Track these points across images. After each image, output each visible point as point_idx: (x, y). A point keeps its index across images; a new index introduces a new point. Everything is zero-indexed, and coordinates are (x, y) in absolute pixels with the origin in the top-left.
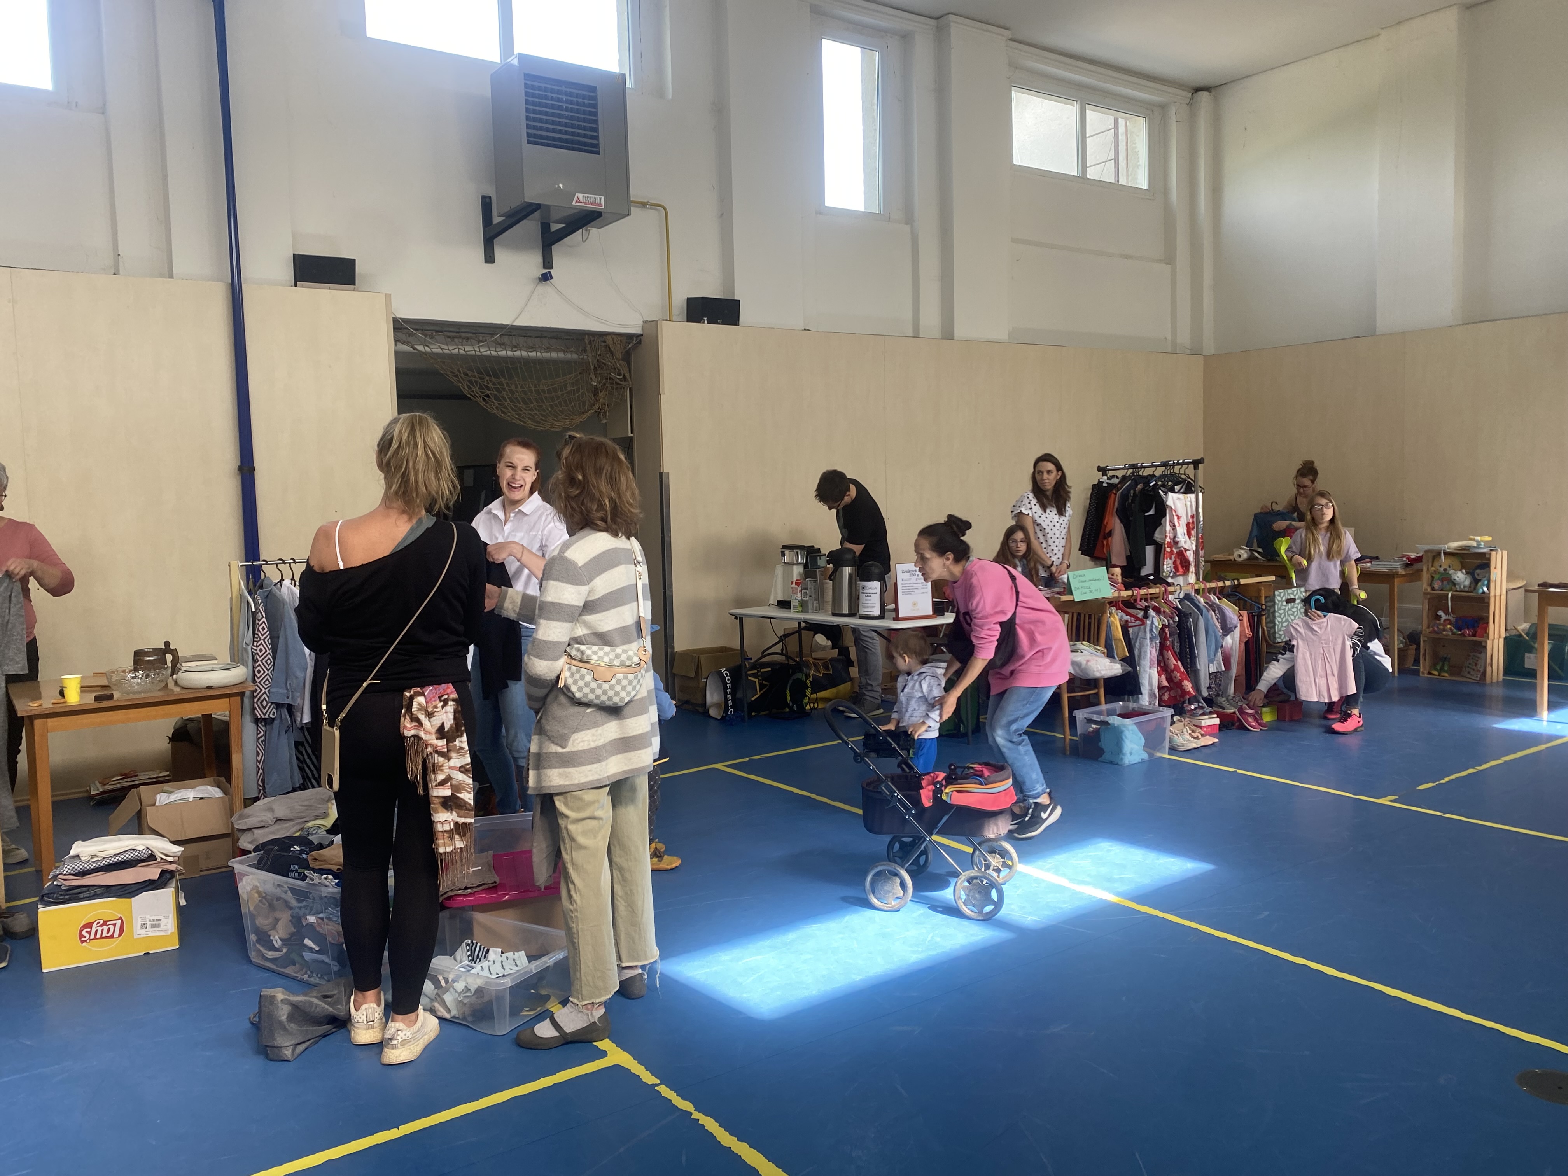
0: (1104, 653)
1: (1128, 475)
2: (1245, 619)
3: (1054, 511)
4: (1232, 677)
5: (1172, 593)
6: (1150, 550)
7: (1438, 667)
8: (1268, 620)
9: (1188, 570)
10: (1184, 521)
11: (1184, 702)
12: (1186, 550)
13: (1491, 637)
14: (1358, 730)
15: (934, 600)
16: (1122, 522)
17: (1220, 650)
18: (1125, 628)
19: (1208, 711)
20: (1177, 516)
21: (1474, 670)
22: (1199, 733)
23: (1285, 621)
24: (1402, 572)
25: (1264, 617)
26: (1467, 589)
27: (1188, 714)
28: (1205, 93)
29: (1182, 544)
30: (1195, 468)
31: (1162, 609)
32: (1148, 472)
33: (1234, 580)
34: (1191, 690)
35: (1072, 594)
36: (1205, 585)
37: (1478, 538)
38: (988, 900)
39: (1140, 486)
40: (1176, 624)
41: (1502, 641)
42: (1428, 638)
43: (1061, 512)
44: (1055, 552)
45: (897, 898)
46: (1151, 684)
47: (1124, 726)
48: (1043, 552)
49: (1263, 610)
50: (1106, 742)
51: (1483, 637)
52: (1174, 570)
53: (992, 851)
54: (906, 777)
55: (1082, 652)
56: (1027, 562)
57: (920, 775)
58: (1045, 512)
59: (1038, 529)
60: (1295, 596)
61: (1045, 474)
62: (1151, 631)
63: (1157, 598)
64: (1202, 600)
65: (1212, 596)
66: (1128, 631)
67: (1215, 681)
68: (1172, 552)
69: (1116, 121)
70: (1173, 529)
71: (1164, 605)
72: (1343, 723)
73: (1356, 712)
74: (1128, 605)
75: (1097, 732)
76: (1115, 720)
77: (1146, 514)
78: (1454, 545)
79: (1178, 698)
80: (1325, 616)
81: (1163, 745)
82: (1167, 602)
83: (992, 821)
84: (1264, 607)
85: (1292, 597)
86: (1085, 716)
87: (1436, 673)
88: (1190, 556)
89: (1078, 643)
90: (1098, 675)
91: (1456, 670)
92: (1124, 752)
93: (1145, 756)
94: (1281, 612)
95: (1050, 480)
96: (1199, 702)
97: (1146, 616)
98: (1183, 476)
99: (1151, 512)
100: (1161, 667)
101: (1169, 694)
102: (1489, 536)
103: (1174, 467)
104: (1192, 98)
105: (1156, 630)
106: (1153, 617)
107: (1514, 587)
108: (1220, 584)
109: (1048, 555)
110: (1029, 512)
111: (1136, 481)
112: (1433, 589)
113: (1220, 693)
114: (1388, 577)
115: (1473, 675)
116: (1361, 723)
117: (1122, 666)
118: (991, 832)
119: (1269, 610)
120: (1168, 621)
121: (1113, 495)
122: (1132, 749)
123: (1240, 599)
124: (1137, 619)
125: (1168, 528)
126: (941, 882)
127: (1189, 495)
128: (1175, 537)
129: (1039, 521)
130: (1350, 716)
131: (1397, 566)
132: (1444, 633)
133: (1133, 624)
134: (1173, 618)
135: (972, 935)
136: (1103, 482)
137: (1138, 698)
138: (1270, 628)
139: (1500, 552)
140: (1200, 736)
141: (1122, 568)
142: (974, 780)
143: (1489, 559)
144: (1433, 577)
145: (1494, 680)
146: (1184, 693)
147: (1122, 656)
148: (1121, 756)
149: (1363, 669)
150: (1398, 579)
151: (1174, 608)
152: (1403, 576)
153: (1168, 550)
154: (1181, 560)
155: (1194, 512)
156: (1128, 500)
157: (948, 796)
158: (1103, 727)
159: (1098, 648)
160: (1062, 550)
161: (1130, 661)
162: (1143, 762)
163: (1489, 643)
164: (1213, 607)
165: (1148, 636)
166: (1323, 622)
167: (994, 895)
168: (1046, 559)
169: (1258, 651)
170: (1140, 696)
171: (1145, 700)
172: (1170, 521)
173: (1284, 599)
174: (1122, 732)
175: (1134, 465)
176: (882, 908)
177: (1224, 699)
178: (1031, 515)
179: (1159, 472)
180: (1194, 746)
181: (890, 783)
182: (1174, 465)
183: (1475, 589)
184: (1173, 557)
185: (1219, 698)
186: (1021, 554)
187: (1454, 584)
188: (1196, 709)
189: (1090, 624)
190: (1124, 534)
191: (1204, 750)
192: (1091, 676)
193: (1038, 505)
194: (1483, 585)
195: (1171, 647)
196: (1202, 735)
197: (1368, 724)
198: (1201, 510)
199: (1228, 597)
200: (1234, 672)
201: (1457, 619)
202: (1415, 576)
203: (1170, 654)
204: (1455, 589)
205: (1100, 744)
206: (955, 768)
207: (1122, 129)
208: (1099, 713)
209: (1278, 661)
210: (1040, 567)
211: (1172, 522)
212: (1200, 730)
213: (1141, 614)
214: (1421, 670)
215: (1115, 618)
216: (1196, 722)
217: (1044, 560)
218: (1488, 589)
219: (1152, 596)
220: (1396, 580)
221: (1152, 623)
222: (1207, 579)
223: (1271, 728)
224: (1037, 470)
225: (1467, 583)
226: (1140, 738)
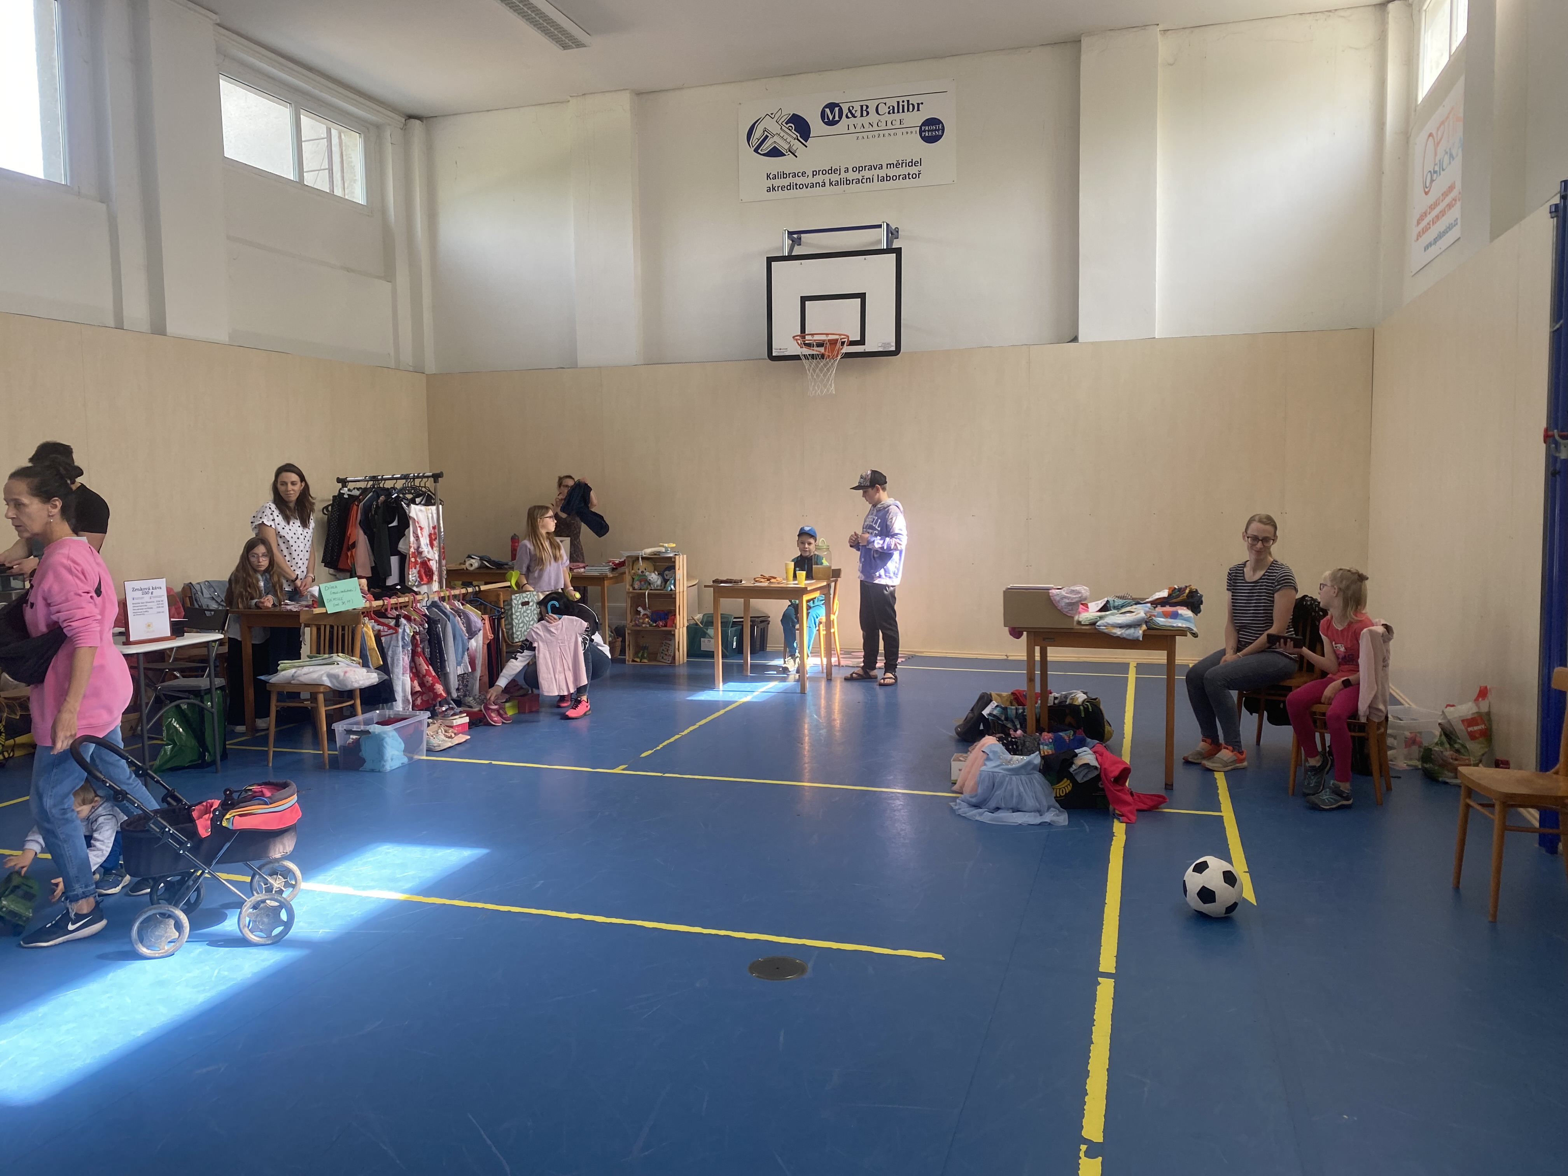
0: (359, 664)
1: (369, 486)
2: (487, 622)
3: (298, 523)
4: (476, 678)
5: (419, 601)
6: (394, 560)
7: (640, 655)
8: (507, 622)
9: (432, 579)
10: (426, 532)
11: (435, 706)
12: (429, 560)
13: (678, 627)
14: (587, 714)
15: (172, 619)
16: (365, 533)
17: (466, 653)
18: (378, 637)
19: (458, 711)
20: (420, 527)
21: (666, 655)
22: (452, 732)
23: (521, 623)
24: (610, 575)
25: (503, 619)
26: (659, 588)
27: (440, 716)
28: (418, 122)
29: (425, 554)
30: (435, 482)
31: (412, 617)
32: (389, 485)
33: (475, 586)
34: (442, 692)
35: (325, 606)
36: (450, 593)
37: (666, 545)
38: (278, 921)
39: (382, 498)
40: (426, 630)
41: (685, 629)
42: (631, 630)
43: (305, 524)
44: (299, 565)
45: (169, 942)
46: (404, 690)
47: (385, 733)
48: (287, 564)
49: (502, 613)
50: (366, 752)
51: (672, 627)
52: (419, 579)
53: (273, 873)
54: (174, 811)
55: (338, 664)
56: (270, 576)
57: (190, 807)
58: (289, 524)
59: (280, 541)
60: (529, 599)
61: (289, 485)
62: (403, 638)
63: (405, 606)
64: (448, 607)
65: (456, 603)
66: (381, 640)
67: (463, 682)
68: (416, 562)
69: (329, 131)
70: (417, 540)
71: (413, 613)
72: (575, 709)
73: (584, 698)
74: (379, 614)
75: (357, 742)
76: (376, 729)
77: (390, 526)
78: (648, 551)
79: (430, 702)
80: (560, 619)
81: (421, 747)
82: (416, 610)
83: (278, 839)
84: (503, 610)
85: (526, 600)
86: (345, 728)
87: (638, 660)
88: (434, 565)
89: (335, 655)
90: (356, 685)
91: (653, 657)
92: (386, 758)
93: (405, 760)
94: (518, 614)
95: (294, 491)
96: (449, 704)
97: (398, 624)
98: (424, 489)
99: (395, 524)
100: (413, 673)
101: (422, 699)
102: (674, 543)
103: (414, 480)
104: (405, 124)
105: (408, 637)
106: (405, 625)
107: (691, 585)
108: (464, 591)
109: (292, 569)
110: (272, 523)
111: (377, 493)
112: (634, 589)
113: (467, 693)
114: (599, 580)
115: (666, 659)
116: (589, 707)
117: (378, 674)
118: (277, 852)
119: (507, 613)
120: (419, 628)
121: (355, 507)
122: (393, 755)
123: (481, 604)
124: (390, 627)
125: (412, 539)
126: (218, 916)
127: (430, 507)
128: (419, 547)
129: (282, 533)
130: (580, 702)
131: (606, 570)
132: (644, 625)
133: (386, 633)
134: (422, 625)
135: (263, 961)
136: (344, 494)
137: (392, 705)
138: (509, 629)
139: (681, 556)
140: (453, 735)
141: (367, 578)
142: (257, 801)
143: (674, 562)
144: (633, 579)
145: (681, 662)
146: (437, 696)
147: (376, 665)
148: (383, 763)
149: (590, 661)
150: (608, 581)
151: (423, 615)
152: (611, 578)
153: (413, 560)
154: (425, 569)
155: (436, 523)
156: (371, 510)
157: (228, 823)
158: (363, 736)
159: (354, 658)
160: (306, 562)
161: (385, 668)
162: (403, 766)
163: (677, 631)
164: (458, 612)
165: (400, 643)
166: (559, 624)
167: (284, 916)
168: (290, 572)
169: (499, 651)
170: (394, 703)
171: (399, 706)
172: (414, 532)
173: (520, 602)
174: (383, 739)
175: (374, 477)
176: (153, 955)
177: (471, 698)
178: (273, 526)
179: (400, 484)
180: (450, 744)
181: (159, 819)
182: (414, 478)
183: (665, 587)
184: (418, 566)
185: (466, 698)
186: (263, 569)
187: (650, 584)
188: (446, 710)
189: (343, 635)
190: (368, 545)
191: (458, 748)
192: (349, 688)
193: (280, 517)
194: (671, 584)
195: (422, 654)
196: (455, 734)
197: (594, 709)
198: (441, 522)
199: (470, 602)
200: (478, 673)
201: (652, 613)
202: (619, 579)
203: (421, 661)
204: (650, 588)
205: (360, 754)
206: (231, 793)
207: (335, 140)
208: (357, 723)
209: (516, 659)
210: (284, 581)
211: (415, 533)
212: (452, 730)
213: (392, 623)
214: (627, 659)
215: (369, 628)
216: (448, 723)
217: (287, 573)
218: (675, 587)
219: (402, 605)
220: (605, 582)
221: (404, 630)
222: (450, 586)
223: (516, 721)
224: (279, 480)
225: (659, 582)
226: (400, 743)
